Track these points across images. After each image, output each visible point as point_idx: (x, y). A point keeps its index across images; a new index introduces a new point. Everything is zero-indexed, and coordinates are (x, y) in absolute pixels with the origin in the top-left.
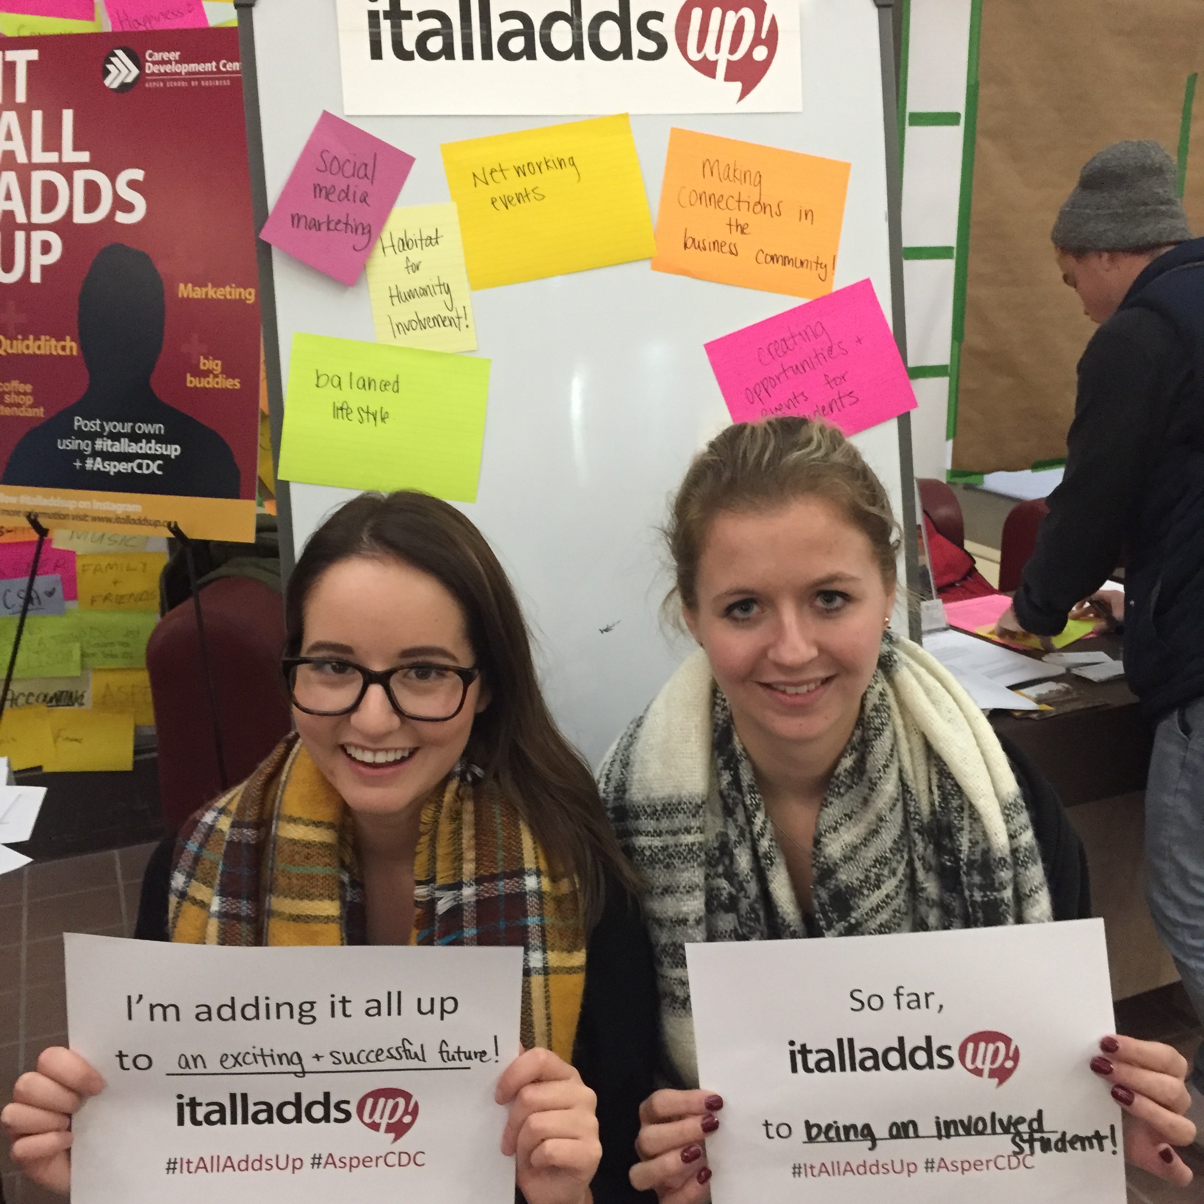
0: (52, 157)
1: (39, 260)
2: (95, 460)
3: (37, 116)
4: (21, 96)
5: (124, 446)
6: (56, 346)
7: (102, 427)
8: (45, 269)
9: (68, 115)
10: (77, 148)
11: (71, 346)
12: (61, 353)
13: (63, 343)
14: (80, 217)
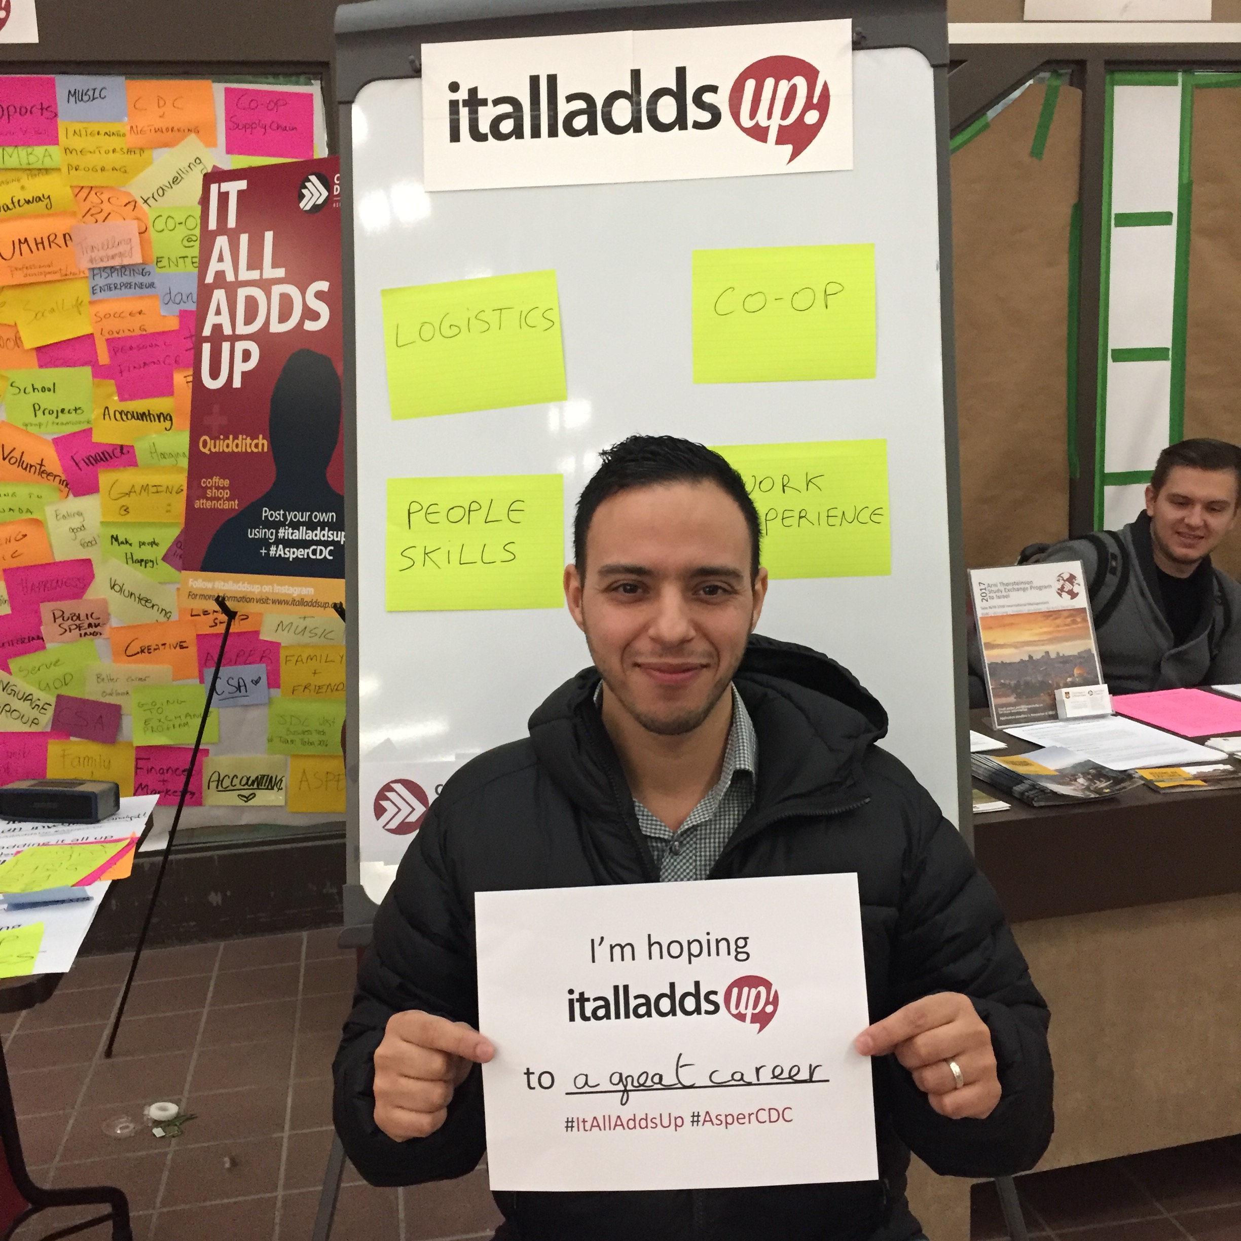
0: (254, 275)
1: (240, 367)
2: (277, 547)
3: (244, 238)
4: (232, 222)
5: (302, 534)
6: (251, 444)
7: (285, 516)
8: (244, 374)
9: (269, 236)
10: (275, 265)
11: (262, 444)
12: (255, 450)
13: (255, 441)
14: (276, 327)
